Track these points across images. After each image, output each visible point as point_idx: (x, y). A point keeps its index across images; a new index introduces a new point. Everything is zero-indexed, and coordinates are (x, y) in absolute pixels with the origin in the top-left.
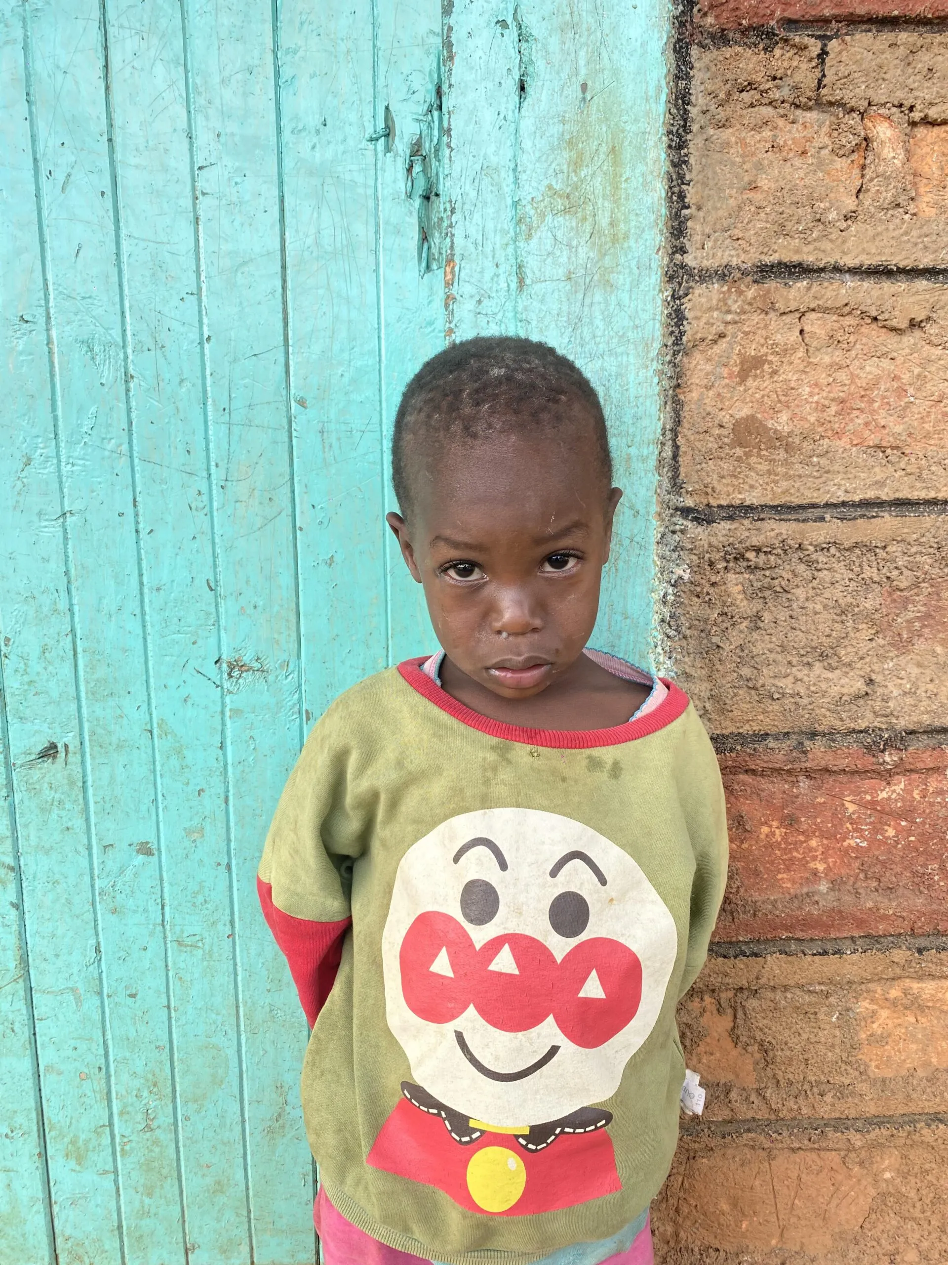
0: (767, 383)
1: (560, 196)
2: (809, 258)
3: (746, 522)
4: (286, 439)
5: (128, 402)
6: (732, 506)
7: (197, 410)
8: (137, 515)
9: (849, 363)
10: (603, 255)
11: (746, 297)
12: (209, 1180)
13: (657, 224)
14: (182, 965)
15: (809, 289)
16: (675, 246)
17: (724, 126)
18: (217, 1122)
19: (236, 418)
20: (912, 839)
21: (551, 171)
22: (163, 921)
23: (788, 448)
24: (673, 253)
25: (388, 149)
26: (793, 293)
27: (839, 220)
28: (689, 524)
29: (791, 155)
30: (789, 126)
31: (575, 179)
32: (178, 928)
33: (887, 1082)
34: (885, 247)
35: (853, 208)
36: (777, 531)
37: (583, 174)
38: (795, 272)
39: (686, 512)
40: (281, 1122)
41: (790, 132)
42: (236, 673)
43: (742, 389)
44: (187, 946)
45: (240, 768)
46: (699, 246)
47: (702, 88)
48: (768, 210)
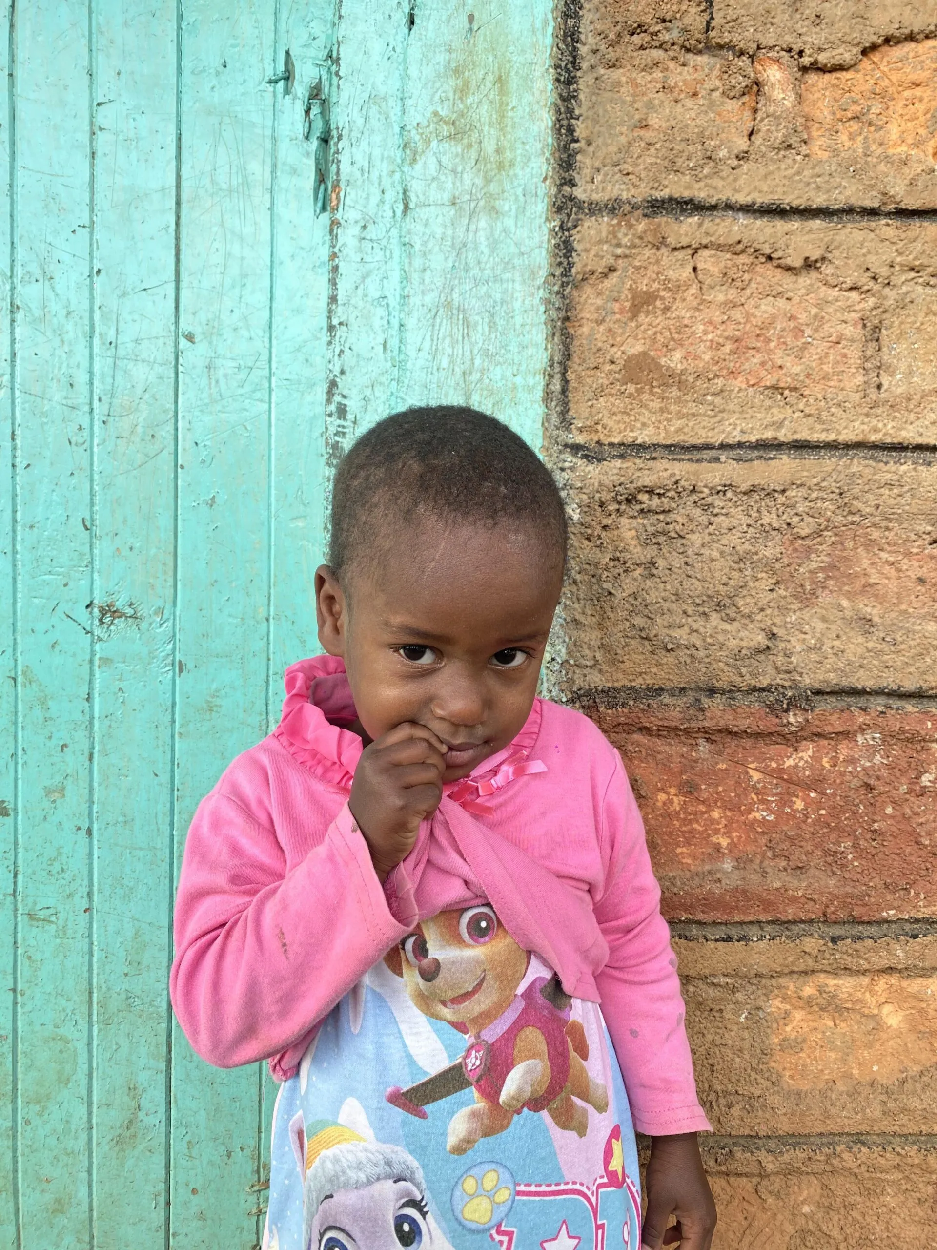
0: (660, 319)
1: (446, 123)
2: (701, 193)
3: (638, 461)
4: (173, 375)
5: (12, 333)
6: (623, 444)
7: (83, 343)
8: (14, 448)
9: (743, 300)
10: (488, 181)
11: (636, 230)
12: (48, 1197)
13: (544, 153)
14: (32, 942)
15: (700, 225)
16: (564, 178)
17: (614, 66)
18: (60, 1128)
19: (121, 352)
20: (823, 812)
21: (437, 98)
22: (15, 891)
23: (681, 384)
24: (562, 185)
25: (287, 92)
26: (684, 228)
27: (729, 158)
28: (580, 462)
29: (682, 96)
30: (680, 69)
31: (461, 106)
32: (30, 900)
33: (803, 1095)
34: (777, 186)
35: (745, 149)
36: (669, 472)
37: (469, 101)
38: (686, 210)
39: (575, 448)
40: (132, 1130)
41: (680, 74)
42: (107, 620)
43: (633, 324)
44: (39, 920)
45: (107, 722)
46: (588, 179)
47: (592, 27)
48: (658, 146)
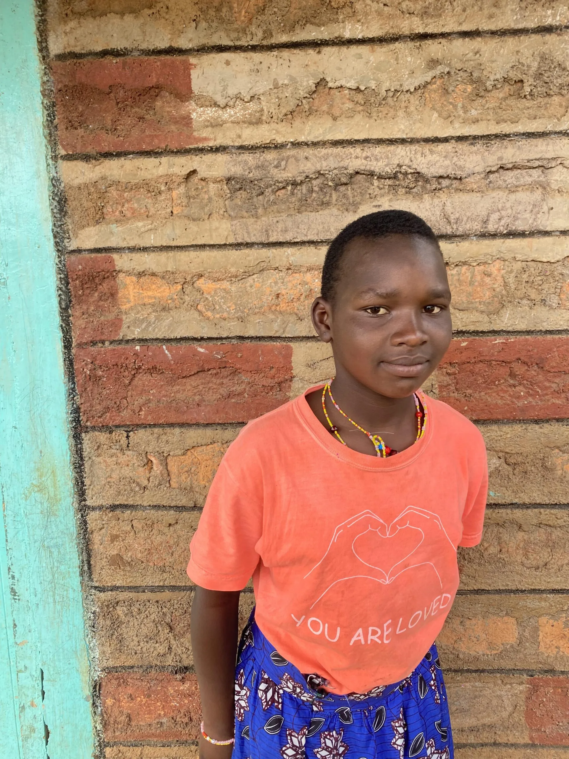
0: (122, 543)
1: (36, 487)
2: (131, 502)
3: (117, 592)
6: (112, 586)
9: (150, 537)
10: (53, 506)
11: (109, 516)
13: (72, 495)
15: (131, 513)
17: (98, 456)
21: (32, 478)
23: (130, 566)
24: (80, 502)
27: (140, 490)
28: (97, 592)
29: (123, 466)
31: (41, 481)
34: (158, 499)
35: (147, 484)
36: (129, 595)
37: (43, 479)
38: (126, 508)
41: (122, 458)
43: (113, 545)
46: (91, 498)
47: (87, 446)
48: (114, 487)
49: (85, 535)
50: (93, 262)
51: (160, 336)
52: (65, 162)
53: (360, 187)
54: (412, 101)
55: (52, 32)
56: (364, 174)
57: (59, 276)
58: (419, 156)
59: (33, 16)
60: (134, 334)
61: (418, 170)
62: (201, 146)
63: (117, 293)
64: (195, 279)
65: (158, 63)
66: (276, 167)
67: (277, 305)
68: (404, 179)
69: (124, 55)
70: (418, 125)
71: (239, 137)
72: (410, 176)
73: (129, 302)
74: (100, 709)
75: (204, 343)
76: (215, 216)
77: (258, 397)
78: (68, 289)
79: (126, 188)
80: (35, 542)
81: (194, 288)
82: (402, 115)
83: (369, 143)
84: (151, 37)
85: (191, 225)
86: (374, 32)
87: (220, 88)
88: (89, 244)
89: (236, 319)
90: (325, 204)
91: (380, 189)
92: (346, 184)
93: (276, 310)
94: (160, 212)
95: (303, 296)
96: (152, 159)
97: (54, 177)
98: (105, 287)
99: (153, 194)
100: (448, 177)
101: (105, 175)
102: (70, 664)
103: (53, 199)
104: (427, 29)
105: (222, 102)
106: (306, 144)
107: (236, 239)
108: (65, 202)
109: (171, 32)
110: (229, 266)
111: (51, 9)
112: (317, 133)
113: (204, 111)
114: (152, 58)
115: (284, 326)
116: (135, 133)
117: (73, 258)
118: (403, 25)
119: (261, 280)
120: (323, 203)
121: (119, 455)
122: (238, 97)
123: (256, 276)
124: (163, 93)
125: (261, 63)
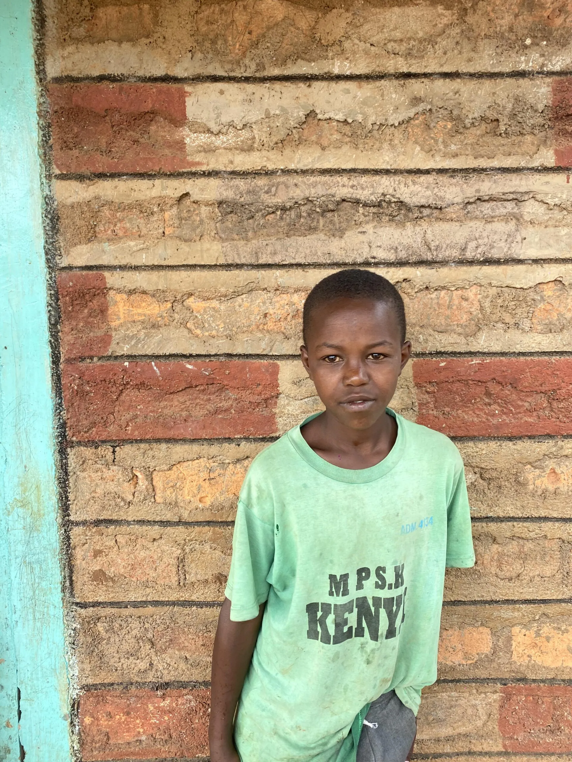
0: (104, 558)
1: (19, 502)
2: (115, 517)
3: (99, 608)
6: (94, 602)
9: (134, 551)
10: (36, 521)
11: (92, 531)
13: (55, 510)
15: (115, 528)
17: (83, 472)
20: (175, 721)
21: (15, 493)
23: (113, 581)
24: (64, 517)
27: (125, 505)
28: (78, 608)
29: (108, 481)
31: (24, 496)
34: (143, 514)
35: (132, 499)
36: (111, 611)
37: (27, 494)
38: (110, 523)
39: (77, 604)
41: (108, 473)
43: (95, 560)
46: (74, 514)
47: (73, 461)
48: (99, 502)
49: (67, 550)
50: (84, 279)
51: (149, 352)
52: (59, 181)
53: (346, 214)
54: (396, 135)
55: (50, 55)
56: (350, 202)
57: (49, 292)
58: (402, 186)
59: (32, 40)
60: (123, 351)
61: (402, 199)
62: (194, 170)
63: (107, 309)
64: (185, 298)
65: (154, 90)
66: (267, 192)
67: (264, 324)
68: (388, 207)
69: (121, 80)
70: (402, 157)
71: (231, 162)
72: (393, 205)
73: (119, 319)
74: (77, 728)
75: (193, 360)
76: (206, 237)
77: (245, 413)
78: (58, 305)
79: (119, 208)
80: (16, 558)
81: (184, 306)
82: (387, 148)
83: (355, 173)
84: (148, 65)
85: (183, 246)
86: (361, 69)
87: (213, 116)
88: (81, 262)
89: (224, 337)
90: (312, 230)
91: (365, 216)
92: (333, 211)
93: (263, 329)
94: (152, 232)
95: (290, 316)
96: (146, 181)
97: (47, 195)
98: (95, 304)
99: (145, 214)
100: (429, 207)
101: (99, 195)
102: (48, 682)
103: (46, 217)
104: (410, 68)
105: (215, 129)
106: (296, 172)
107: (226, 260)
108: (57, 220)
109: (167, 61)
110: (219, 286)
111: (49, 33)
112: (306, 162)
113: (197, 137)
114: (149, 84)
115: (271, 344)
116: (130, 155)
117: (64, 274)
118: (388, 65)
119: (249, 300)
120: (310, 228)
121: (104, 470)
122: (231, 125)
123: (244, 296)
124: (157, 118)
125: (254, 93)
